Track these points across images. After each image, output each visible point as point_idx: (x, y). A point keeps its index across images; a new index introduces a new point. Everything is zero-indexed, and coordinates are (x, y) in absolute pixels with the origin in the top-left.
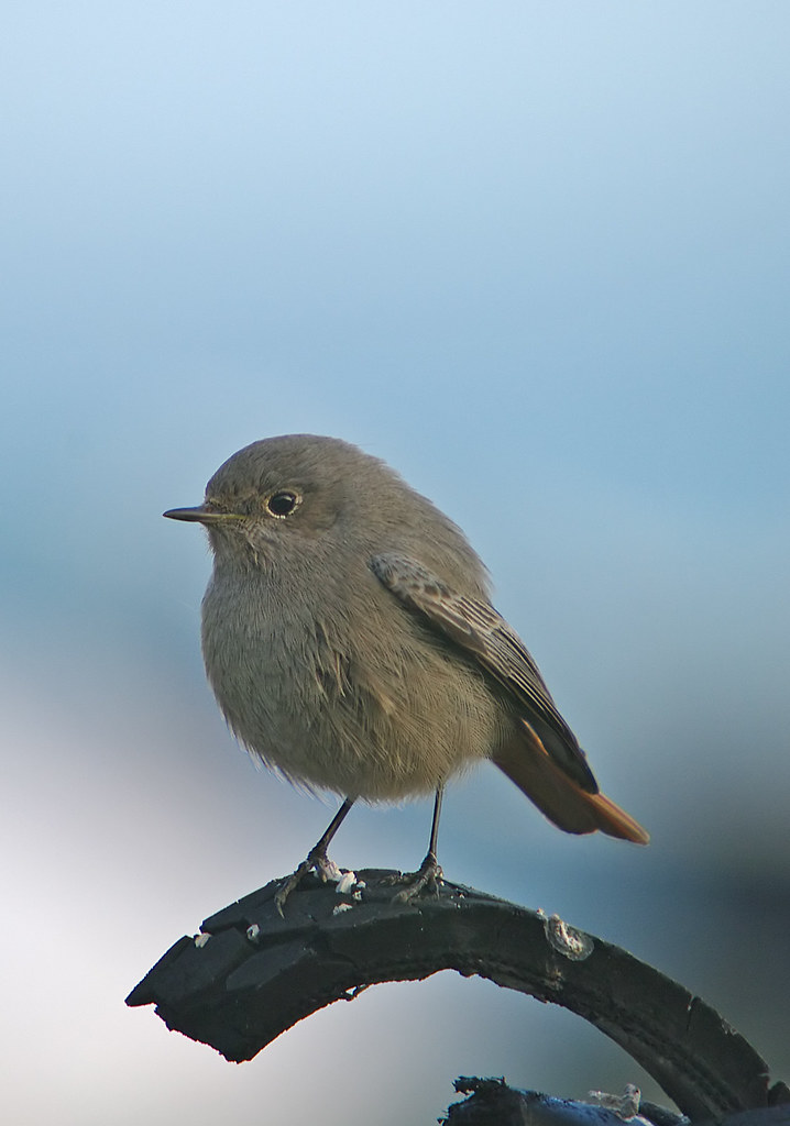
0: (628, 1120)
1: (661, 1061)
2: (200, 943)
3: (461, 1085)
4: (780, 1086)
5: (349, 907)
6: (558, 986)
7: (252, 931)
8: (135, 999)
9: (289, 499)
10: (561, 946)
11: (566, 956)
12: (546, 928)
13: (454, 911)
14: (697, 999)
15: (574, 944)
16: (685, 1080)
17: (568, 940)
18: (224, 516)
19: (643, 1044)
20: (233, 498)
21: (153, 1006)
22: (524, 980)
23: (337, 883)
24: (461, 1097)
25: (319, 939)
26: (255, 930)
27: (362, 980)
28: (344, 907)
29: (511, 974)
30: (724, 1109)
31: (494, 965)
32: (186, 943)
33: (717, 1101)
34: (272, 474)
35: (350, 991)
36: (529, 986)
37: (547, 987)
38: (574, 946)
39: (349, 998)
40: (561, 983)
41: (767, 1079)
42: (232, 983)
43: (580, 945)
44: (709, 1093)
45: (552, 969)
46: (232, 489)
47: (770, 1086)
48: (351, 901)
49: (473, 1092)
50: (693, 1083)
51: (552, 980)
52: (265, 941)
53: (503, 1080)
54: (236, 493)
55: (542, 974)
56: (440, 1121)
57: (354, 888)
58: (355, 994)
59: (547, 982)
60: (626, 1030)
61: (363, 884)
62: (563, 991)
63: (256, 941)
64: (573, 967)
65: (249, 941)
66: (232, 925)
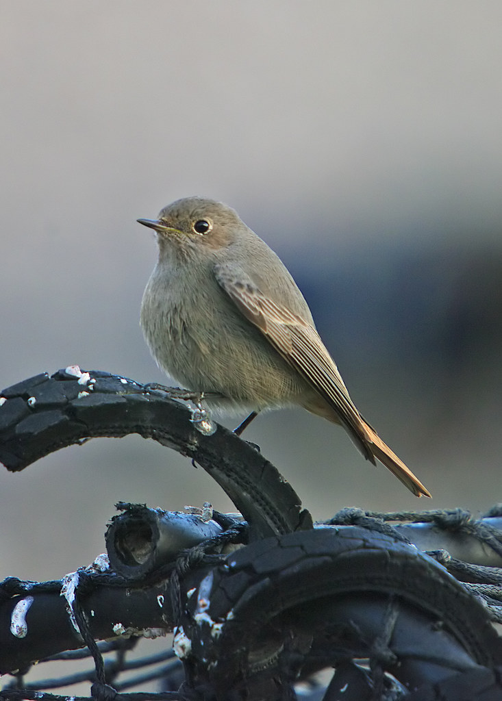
1: (245, 494)
3: (120, 506)
4: (306, 512)
5: (88, 394)
6: (194, 448)
7: (31, 401)
10: (199, 427)
11: (200, 433)
12: (192, 417)
13: (145, 402)
14: (268, 462)
15: (207, 426)
18: (169, 228)
19: (236, 485)
20: (175, 219)
23: (79, 378)
24: (119, 513)
25: (71, 411)
26: (33, 400)
27: (87, 434)
29: (169, 439)
31: (161, 433)
33: (272, 519)
34: (200, 210)
35: (81, 440)
36: (179, 447)
37: (188, 448)
38: (206, 428)
39: (80, 444)
40: (197, 447)
41: (300, 507)
42: (19, 429)
43: (210, 427)
44: (268, 514)
45: (192, 439)
46: (176, 214)
47: (301, 511)
48: (88, 390)
49: (126, 511)
50: (260, 508)
51: (191, 444)
52: (38, 407)
54: (177, 216)
55: (187, 441)
56: (107, 525)
57: (89, 383)
58: (84, 441)
59: (189, 446)
60: (229, 476)
61: (94, 381)
62: (195, 451)
63: (33, 407)
64: (204, 439)
65: (29, 406)
66: (19, 396)
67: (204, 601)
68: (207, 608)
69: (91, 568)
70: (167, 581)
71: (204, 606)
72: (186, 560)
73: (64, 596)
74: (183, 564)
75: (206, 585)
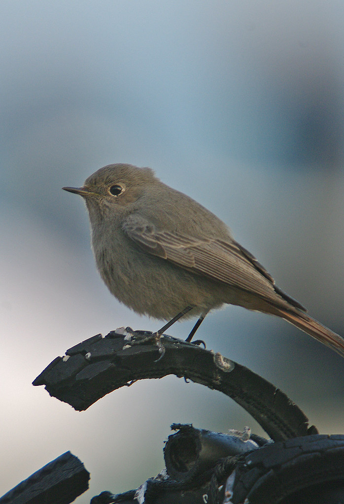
0: (245, 442)
1: (262, 416)
2: (65, 359)
3: (174, 427)
4: (313, 427)
5: (130, 346)
6: (218, 382)
7: (87, 356)
8: (36, 383)
9: (119, 189)
10: (220, 366)
11: (222, 370)
12: (214, 358)
13: (175, 349)
14: (278, 390)
15: (225, 365)
16: (272, 424)
17: (224, 363)
18: (90, 193)
19: (255, 409)
20: (94, 186)
21: (44, 386)
22: (204, 380)
23: (125, 336)
24: (174, 432)
25: (117, 359)
26: (89, 355)
27: (134, 377)
28: (128, 346)
29: (198, 377)
30: (288, 437)
31: (192, 373)
32: (59, 360)
33: (285, 433)
34: (112, 177)
35: (129, 382)
36: (206, 383)
37: (214, 383)
39: (129, 385)
40: (220, 382)
41: (307, 425)
42: (78, 377)
43: (229, 365)
44: (282, 430)
45: (216, 376)
46: (94, 182)
47: (309, 427)
48: (130, 344)
49: (178, 430)
50: (276, 426)
51: (217, 380)
52: (93, 360)
53: (191, 425)
54: (95, 184)
55: (212, 377)
56: (165, 442)
57: (132, 339)
58: (132, 383)
59: (214, 381)
60: (248, 402)
61: (136, 337)
62: (221, 385)
63: (90, 360)
64: (225, 375)
65: (86, 360)
66: (78, 353)
67: (229, 492)
68: (231, 497)
69: (157, 478)
70: (209, 483)
71: (229, 496)
72: (222, 465)
73: (136, 500)
74: (220, 469)
75: (231, 481)
